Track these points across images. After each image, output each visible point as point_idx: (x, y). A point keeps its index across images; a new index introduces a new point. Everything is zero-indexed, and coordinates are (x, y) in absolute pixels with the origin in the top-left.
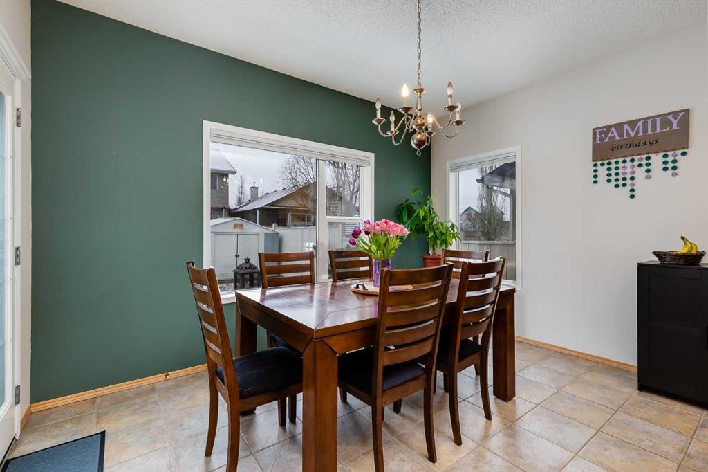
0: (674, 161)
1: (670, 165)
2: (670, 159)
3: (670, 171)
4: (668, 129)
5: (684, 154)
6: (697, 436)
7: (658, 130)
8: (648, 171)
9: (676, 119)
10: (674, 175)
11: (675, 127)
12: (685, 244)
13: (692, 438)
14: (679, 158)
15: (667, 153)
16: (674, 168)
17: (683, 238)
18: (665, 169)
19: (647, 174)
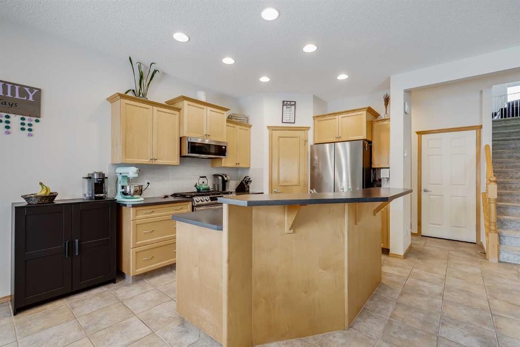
0: (30, 125)
1: (27, 127)
2: (26, 122)
3: (27, 132)
4: (25, 98)
5: (37, 121)
6: (77, 315)
7: (17, 96)
8: (8, 127)
9: (32, 93)
10: (30, 135)
11: (31, 99)
12: (43, 188)
13: (76, 318)
14: (33, 123)
15: (24, 117)
16: (30, 130)
17: (41, 184)
18: (23, 129)
19: (6, 130)
